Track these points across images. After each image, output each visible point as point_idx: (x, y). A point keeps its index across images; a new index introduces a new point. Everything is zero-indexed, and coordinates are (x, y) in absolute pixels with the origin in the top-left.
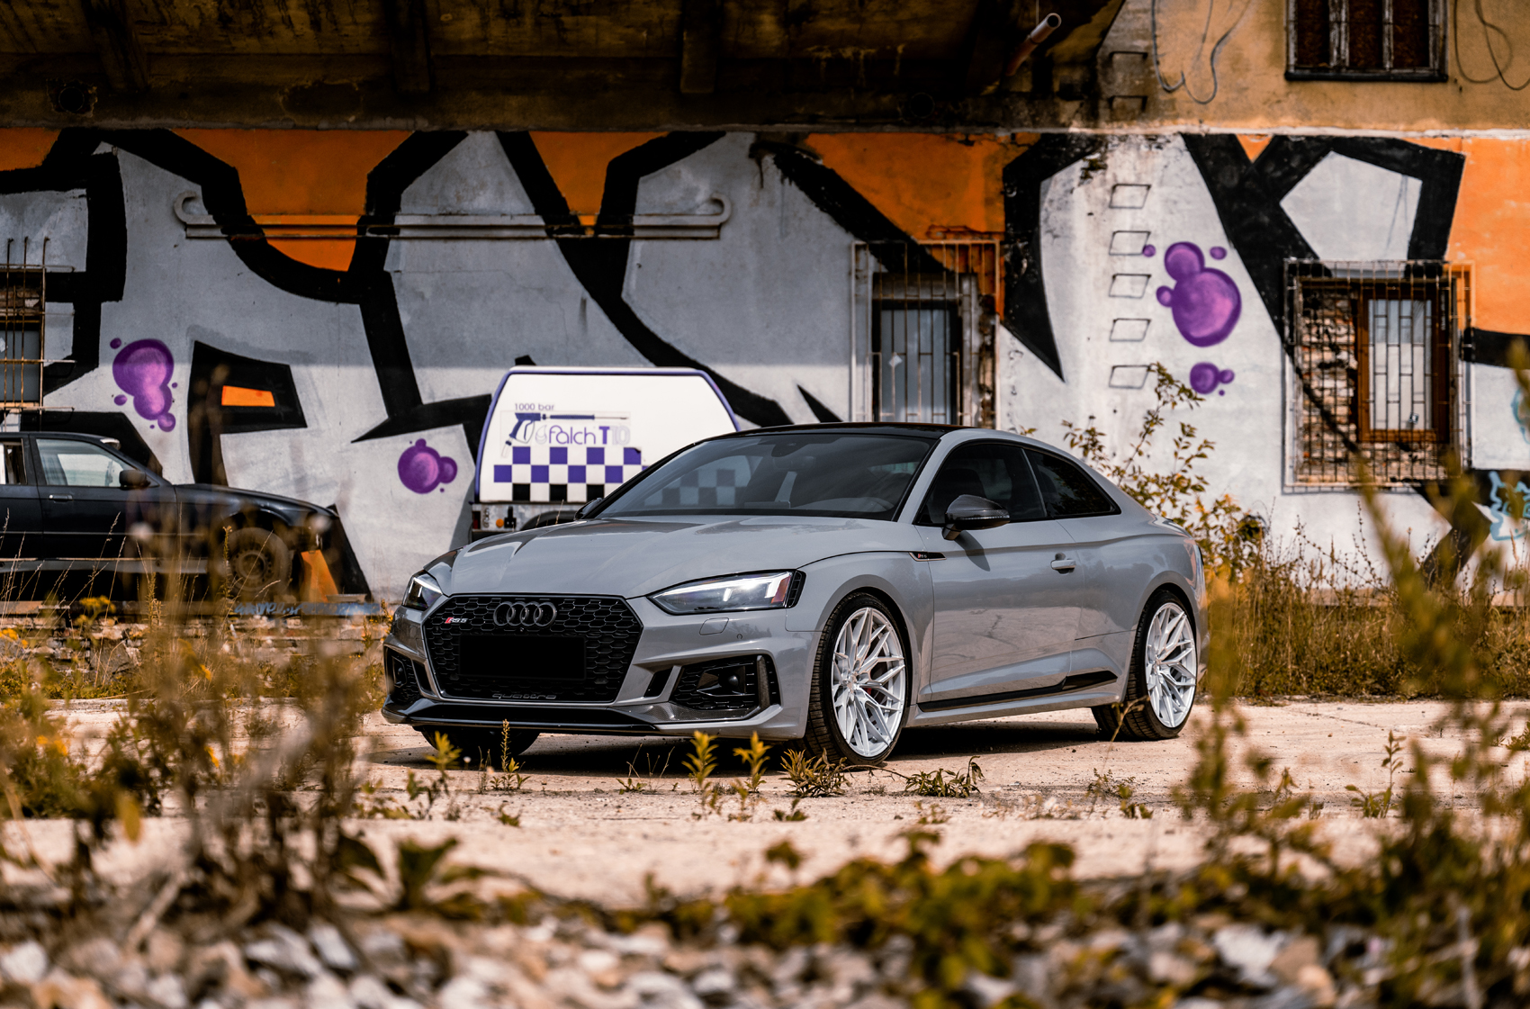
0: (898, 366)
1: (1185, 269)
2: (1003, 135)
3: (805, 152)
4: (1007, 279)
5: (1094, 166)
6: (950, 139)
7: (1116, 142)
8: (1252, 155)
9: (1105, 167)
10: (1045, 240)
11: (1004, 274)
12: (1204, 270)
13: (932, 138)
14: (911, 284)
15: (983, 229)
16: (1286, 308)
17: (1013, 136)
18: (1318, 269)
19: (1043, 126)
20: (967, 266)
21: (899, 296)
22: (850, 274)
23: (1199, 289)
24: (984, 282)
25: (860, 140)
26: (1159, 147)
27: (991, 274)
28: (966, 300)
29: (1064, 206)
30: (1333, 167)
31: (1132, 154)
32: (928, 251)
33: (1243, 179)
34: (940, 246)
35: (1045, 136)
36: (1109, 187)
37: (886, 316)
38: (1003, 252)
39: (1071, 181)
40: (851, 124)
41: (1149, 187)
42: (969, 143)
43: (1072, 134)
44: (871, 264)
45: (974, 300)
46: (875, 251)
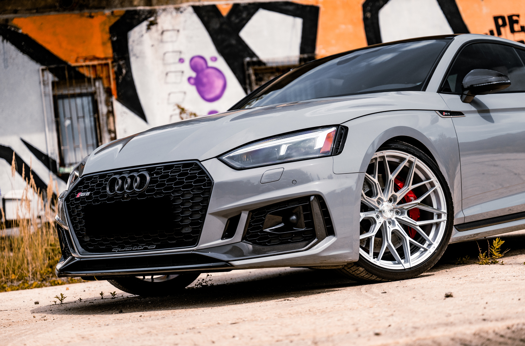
0: (69, 126)
1: (199, 68)
2: (107, 12)
3: (12, 26)
4: (117, 79)
5: (152, 23)
6: (82, 16)
7: (161, 11)
8: (225, 13)
9: (156, 24)
10: (133, 60)
11: (115, 76)
12: (208, 67)
13: (73, 16)
14: (71, 85)
15: (102, 56)
16: (248, 81)
17: (112, 13)
18: (260, 63)
19: (126, 7)
20: (96, 74)
21: (65, 92)
22: (40, 83)
23: (207, 76)
24: (105, 81)
25: (38, 19)
26: (181, 12)
27: (108, 77)
28: (98, 91)
29: (140, 43)
30: (262, 15)
31: (169, 17)
32: (77, 69)
33: (222, 24)
34: (82, 66)
35: (128, 12)
36: (160, 32)
37: (60, 102)
38: (113, 67)
39: (141, 31)
40: (34, 13)
41: (178, 31)
42: (91, 17)
43: (140, 10)
44: (50, 77)
45: (102, 90)
46: (52, 71)
